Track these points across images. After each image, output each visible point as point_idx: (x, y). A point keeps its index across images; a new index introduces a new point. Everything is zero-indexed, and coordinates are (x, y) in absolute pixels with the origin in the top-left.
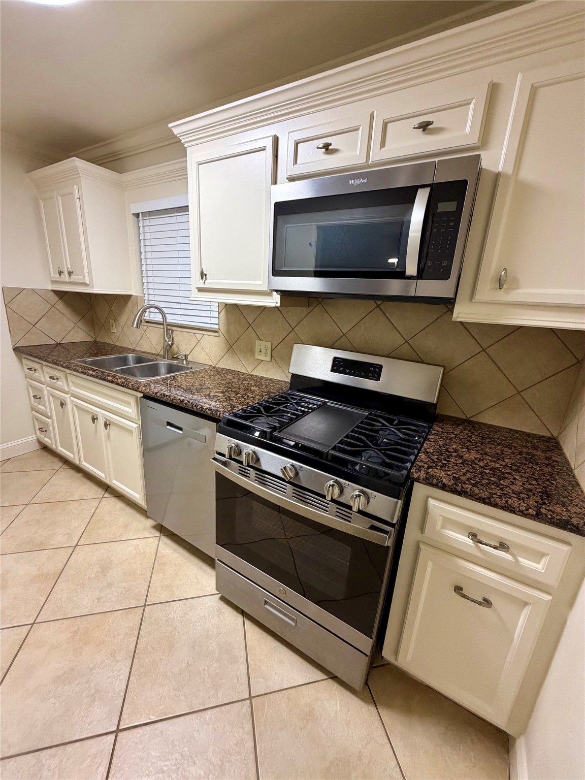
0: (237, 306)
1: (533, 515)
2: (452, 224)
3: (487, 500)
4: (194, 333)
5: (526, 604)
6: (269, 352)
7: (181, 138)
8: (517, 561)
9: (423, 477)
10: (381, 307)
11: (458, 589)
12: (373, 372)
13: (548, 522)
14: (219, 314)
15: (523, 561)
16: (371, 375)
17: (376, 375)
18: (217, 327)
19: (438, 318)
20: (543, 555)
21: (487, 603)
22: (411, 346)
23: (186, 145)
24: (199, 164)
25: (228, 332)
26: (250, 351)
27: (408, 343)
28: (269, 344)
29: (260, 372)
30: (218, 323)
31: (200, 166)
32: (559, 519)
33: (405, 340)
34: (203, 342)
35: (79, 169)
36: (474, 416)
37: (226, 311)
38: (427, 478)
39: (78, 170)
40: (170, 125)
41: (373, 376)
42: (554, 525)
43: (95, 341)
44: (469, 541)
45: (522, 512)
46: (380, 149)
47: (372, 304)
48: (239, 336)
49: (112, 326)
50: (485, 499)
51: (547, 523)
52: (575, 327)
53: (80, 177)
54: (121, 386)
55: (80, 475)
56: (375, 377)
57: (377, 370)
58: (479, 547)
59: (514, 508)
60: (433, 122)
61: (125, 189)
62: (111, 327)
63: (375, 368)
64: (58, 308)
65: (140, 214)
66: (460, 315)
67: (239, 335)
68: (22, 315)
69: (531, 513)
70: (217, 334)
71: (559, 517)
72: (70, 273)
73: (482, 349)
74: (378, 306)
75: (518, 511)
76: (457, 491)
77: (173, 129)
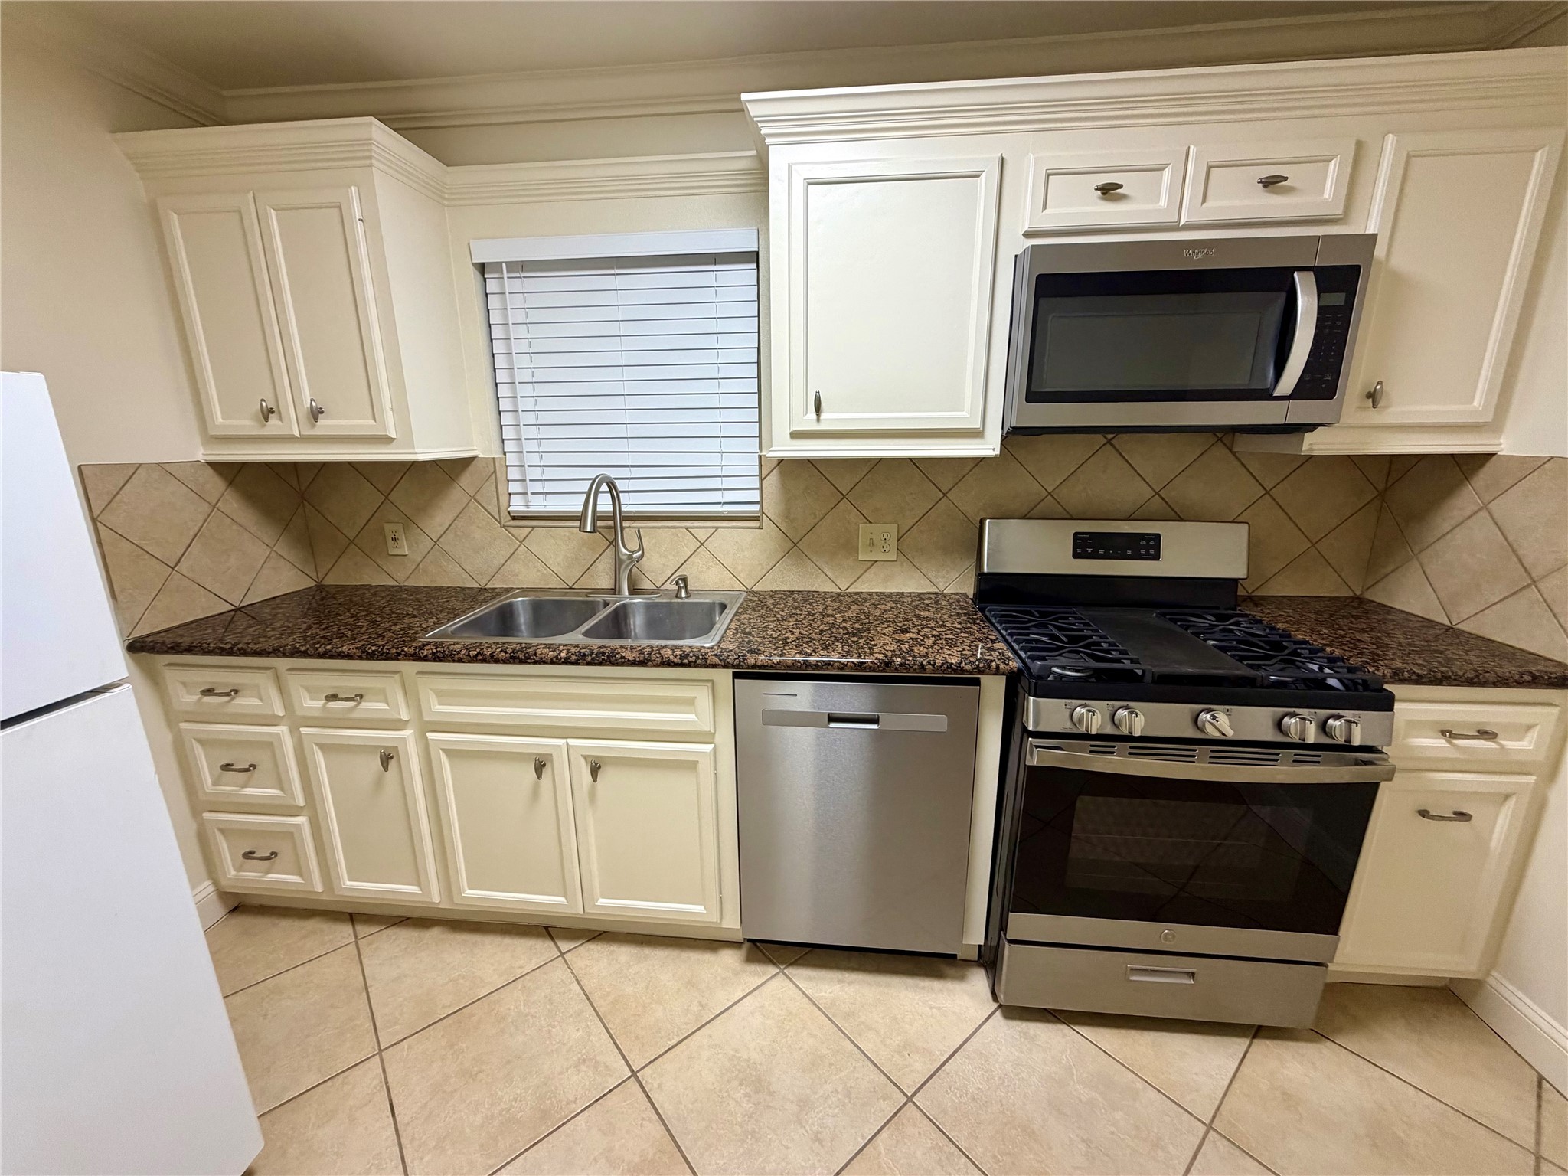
0: (810, 461)
1: (1529, 682)
2: (1339, 323)
3: (1476, 680)
4: (687, 528)
5: (1507, 797)
6: (894, 542)
7: (760, 125)
8: (1502, 747)
9: (1389, 674)
10: (1113, 442)
11: (1424, 814)
12: (1148, 547)
13: (1545, 684)
14: (761, 480)
15: (1509, 744)
16: (1143, 552)
17: (1152, 552)
18: (756, 507)
19: (1202, 454)
20: (1529, 728)
21: (1462, 816)
22: (1163, 499)
23: (768, 140)
24: (809, 184)
25: (787, 515)
26: (846, 547)
27: (1160, 496)
28: (893, 529)
29: (871, 584)
30: (758, 499)
31: (810, 186)
32: (1556, 678)
33: (1155, 491)
34: (713, 544)
35: (373, 147)
36: (1256, 589)
37: (782, 474)
38: (1395, 674)
39: (370, 150)
40: (744, 96)
41: (1148, 553)
42: (1553, 685)
43: (320, 587)
44: (1441, 742)
45: (1516, 681)
46: (1202, 204)
47: (1100, 439)
48: (816, 521)
49: (394, 539)
50: (1472, 679)
51: (1544, 686)
52: (1445, 450)
53: (371, 166)
54: (682, 665)
55: (436, 932)
56: (1151, 555)
57: (1152, 542)
58: (1454, 745)
59: (1507, 680)
60: (1287, 178)
61: (446, 203)
62: (390, 542)
63: (1148, 540)
64: (228, 512)
65: (504, 265)
66: (1314, 447)
67: (815, 517)
68: (142, 543)
69: (1527, 679)
70: (756, 524)
71: (1554, 675)
72: (316, 414)
73: (1264, 492)
74: (1109, 442)
75: (1513, 682)
76: (1437, 679)
77: (749, 106)
